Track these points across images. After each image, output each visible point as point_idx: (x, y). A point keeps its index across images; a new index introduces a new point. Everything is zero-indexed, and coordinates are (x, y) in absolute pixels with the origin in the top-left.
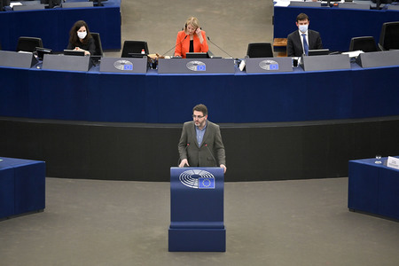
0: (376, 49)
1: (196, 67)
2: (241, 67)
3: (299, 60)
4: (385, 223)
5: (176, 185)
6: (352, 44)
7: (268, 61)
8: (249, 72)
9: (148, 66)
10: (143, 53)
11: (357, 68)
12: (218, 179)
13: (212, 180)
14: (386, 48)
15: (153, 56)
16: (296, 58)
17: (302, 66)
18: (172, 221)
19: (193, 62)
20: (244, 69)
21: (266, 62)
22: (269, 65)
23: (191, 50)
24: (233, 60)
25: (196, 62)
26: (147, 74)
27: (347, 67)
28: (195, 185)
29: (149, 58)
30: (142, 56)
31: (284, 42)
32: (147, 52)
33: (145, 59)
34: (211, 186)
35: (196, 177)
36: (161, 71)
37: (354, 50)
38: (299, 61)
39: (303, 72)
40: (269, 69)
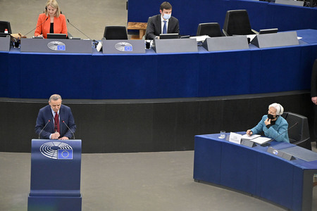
0: (221, 35)
1: (56, 47)
2: (98, 48)
3: (151, 42)
4: (227, 193)
5: (37, 156)
6: (199, 30)
7: (123, 43)
8: (106, 53)
9: (11, 45)
10: (6, 32)
11: (203, 51)
12: (76, 150)
13: (70, 151)
14: (230, 34)
15: (15, 35)
16: (148, 41)
17: (154, 49)
18: (31, 189)
19: (54, 43)
20: (101, 50)
21: (121, 43)
22: (123, 47)
23: (52, 31)
24: (90, 41)
25: (56, 42)
26: (10, 52)
27: (194, 50)
28: (54, 155)
29: (12, 37)
30: (5, 35)
31: (137, 26)
32: (10, 32)
33: (8, 38)
34: (69, 156)
35: (55, 148)
36: (24, 50)
37: (201, 35)
38: (151, 44)
39: (155, 54)
40: (123, 50)
